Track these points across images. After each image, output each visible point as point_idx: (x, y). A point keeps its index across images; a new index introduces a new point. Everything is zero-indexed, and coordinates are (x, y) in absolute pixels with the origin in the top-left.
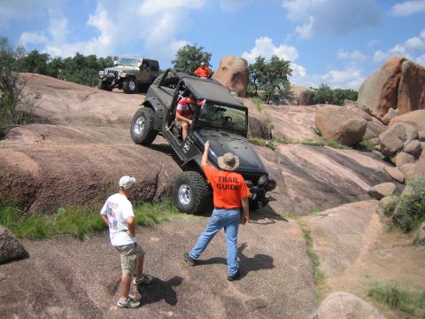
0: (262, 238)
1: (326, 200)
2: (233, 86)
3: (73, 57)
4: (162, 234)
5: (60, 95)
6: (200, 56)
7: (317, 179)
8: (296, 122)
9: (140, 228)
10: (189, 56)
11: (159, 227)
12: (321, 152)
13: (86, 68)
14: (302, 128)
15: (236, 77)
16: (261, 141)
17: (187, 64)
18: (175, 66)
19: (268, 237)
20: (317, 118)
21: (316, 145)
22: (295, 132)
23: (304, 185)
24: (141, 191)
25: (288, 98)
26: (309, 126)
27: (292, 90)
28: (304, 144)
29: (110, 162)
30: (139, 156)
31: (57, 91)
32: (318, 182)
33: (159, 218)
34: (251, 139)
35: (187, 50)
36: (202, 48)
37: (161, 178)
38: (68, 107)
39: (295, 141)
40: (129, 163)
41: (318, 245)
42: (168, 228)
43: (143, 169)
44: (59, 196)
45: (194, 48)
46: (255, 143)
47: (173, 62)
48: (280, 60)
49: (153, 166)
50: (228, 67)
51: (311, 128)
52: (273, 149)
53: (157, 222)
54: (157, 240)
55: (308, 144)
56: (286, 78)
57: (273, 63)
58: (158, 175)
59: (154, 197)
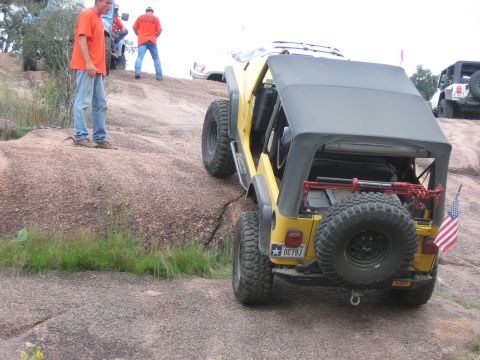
54: (156, 294)
58: (228, 204)
59: (210, 240)
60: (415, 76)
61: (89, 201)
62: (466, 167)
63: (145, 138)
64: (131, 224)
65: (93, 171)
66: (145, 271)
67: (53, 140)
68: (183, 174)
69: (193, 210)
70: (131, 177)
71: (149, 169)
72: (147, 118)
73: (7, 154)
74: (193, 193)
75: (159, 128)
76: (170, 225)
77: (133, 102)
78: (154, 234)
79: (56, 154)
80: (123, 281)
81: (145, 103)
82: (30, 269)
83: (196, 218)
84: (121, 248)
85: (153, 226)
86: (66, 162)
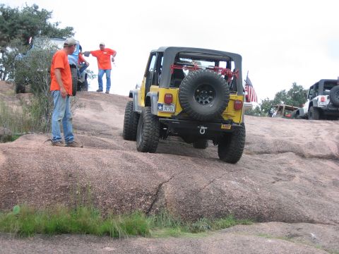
4: (124, 246)
30: (150, 162)
37: (165, 189)
49: (161, 173)
54: (112, 249)
58: (161, 185)
59: (150, 210)
60: (292, 90)
61: (63, 184)
62: (329, 153)
63: (102, 139)
64: (93, 200)
65: (65, 163)
66: (104, 233)
67: (37, 142)
68: (130, 164)
69: (136, 189)
70: (93, 167)
71: (105, 161)
72: (103, 124)
73: (5, 153)
74: (136, 177)
75: (112, 132)
76: (121, 200)
77: (93, 113)
78: (110, 207)
79: (39, 152)
80: (87, 241)
81: (102, 114)
82: (23, 234)
83: (140, 195)
84: (86, 217)
85: (109, 201)
86: (47, 157)
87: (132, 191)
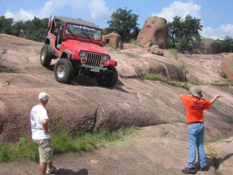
0: (179, 160)
1: (230, 130)
2: (156, 40)
3: (31, 20)
4: (100, 157)
5: (21, 50)
6: (130, 17)
7: (223, 113)
8: (206, 67)
9: (83, 152)
10: (121, 17)
11: (97, 151)
12: (226, 91)
13: (42, 29)
14: (211, 72)
15: (158, 33)
16: (178, 83)
17: (119, 24)
18: (111, 26)
19: (183, 159)
20: (223, 64)
21: (222, 85)
22: (204, 76)
23: (212, 118)
24: (84, 124)
25: (199, 48)
26: (216, 71)
27: (203, 42)
28: (212, 85)
29: (59, 101)
30: (82, 96)
31: (19, 47)
32: (223, 115)
33: (98, 145)
34: (170, 81)
35: (119, 13)
36: (131, 11)
37: (99, 114)
38: (27, 59)
39: (204, 83)
40: (75, 102)
41: (224, 166)
42: (104, 153)
43: (85, 106)
44: (20, 128)
45: (125, 11)
46: (173, 85)
47: (108, 22)
48: (193, 18)
49: (92, 104)
50: (151, 25)
51: (218, 72)
52: (188, 90)
53: (96, 148)
54: (96, 162)
55: (216, 85)
56: (197, 32)
57: (187, 21)
58: (96, 111)
59: (93, 128)
85: (73, 126)
87: (84, 118)
